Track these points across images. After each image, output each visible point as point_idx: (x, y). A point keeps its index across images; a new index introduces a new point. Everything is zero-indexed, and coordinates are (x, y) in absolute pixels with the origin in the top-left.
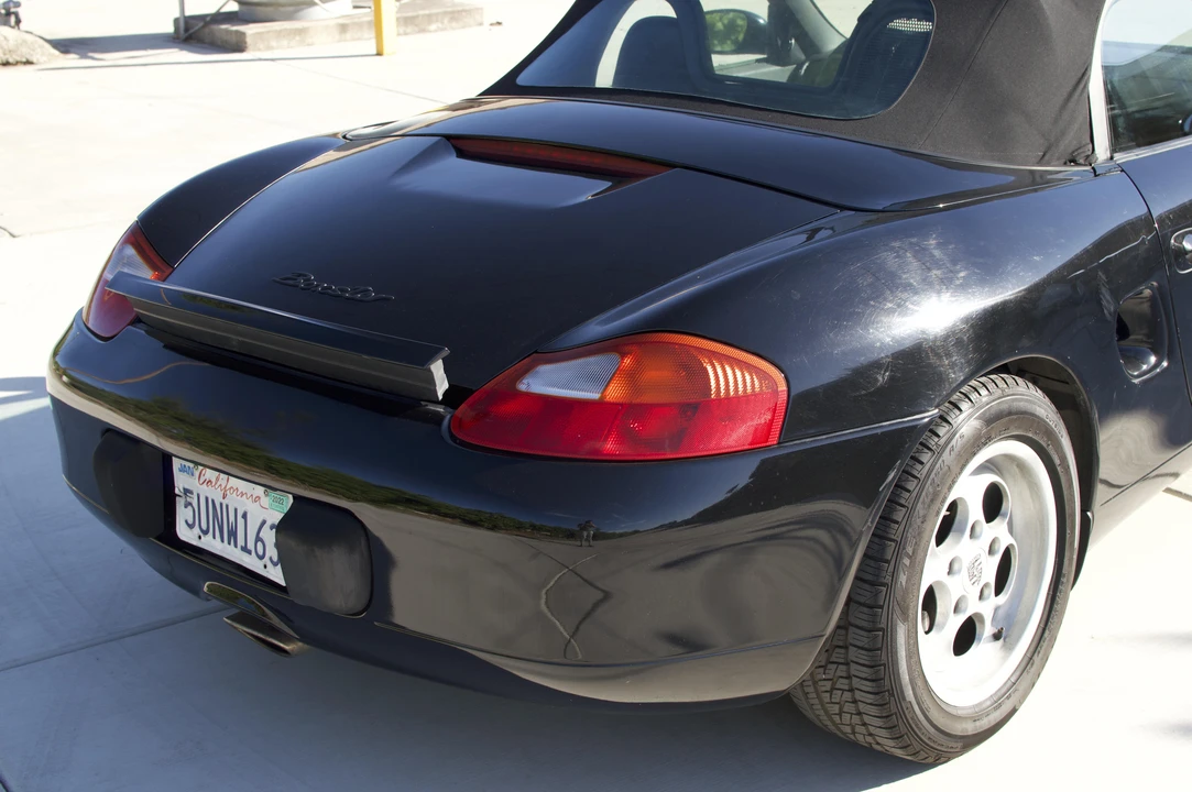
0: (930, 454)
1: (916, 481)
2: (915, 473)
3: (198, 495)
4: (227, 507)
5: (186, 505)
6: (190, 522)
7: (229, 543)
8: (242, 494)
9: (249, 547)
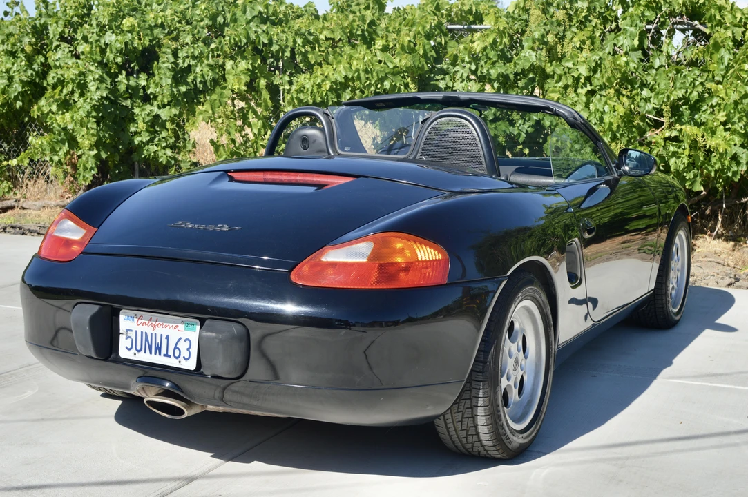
3: (136, 331)
4: (155, 334)
5: (127, 338)
6: (129, 347)
7: (155, 354)
8: (166, 326)
9: (169, 354)
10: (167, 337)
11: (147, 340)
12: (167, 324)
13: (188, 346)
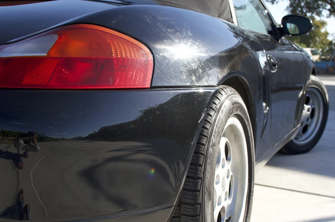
0: (214, 112)
1: (210, 124)
2: (209, 120)
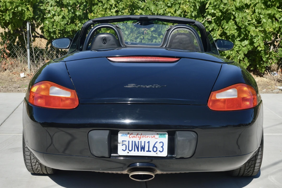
3: (129, 141)
4: (141, 142)
5: (122, 145)
6: (124, 149)
7: (141, 151)
8: (147, 137)
9: (150, 150)
10: (149, 142)
11: (135, 145)
12: (148, 136)
13: (162, 146)
